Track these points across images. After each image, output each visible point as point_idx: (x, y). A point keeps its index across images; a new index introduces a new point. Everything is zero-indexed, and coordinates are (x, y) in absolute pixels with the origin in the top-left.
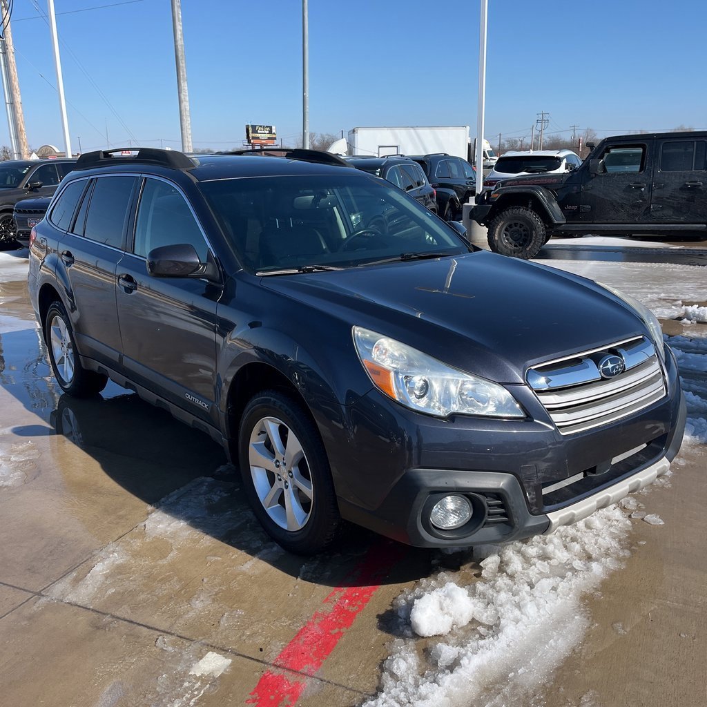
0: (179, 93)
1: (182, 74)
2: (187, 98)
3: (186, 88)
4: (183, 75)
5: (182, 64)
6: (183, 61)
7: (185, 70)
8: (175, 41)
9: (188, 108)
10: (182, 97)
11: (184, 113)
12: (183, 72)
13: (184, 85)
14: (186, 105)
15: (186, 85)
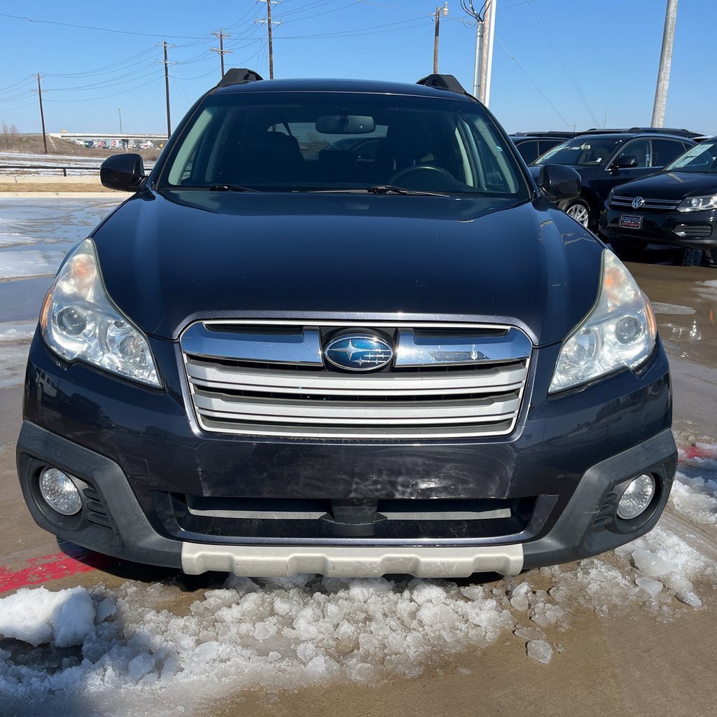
0: (660, 70)
1: (667, 49)
2: (668, 77)
3: (669, 65)
4: (669, 51)
5: (670, 39)
6: (672, 35)
7: (672, 45)
8: (667, 14)
9: (666, 87)
10: (662, 75)
11: (660, 94)
12: (669, 47)
13: (668, 62)
14: (665, 84)
15: (670, 61)
